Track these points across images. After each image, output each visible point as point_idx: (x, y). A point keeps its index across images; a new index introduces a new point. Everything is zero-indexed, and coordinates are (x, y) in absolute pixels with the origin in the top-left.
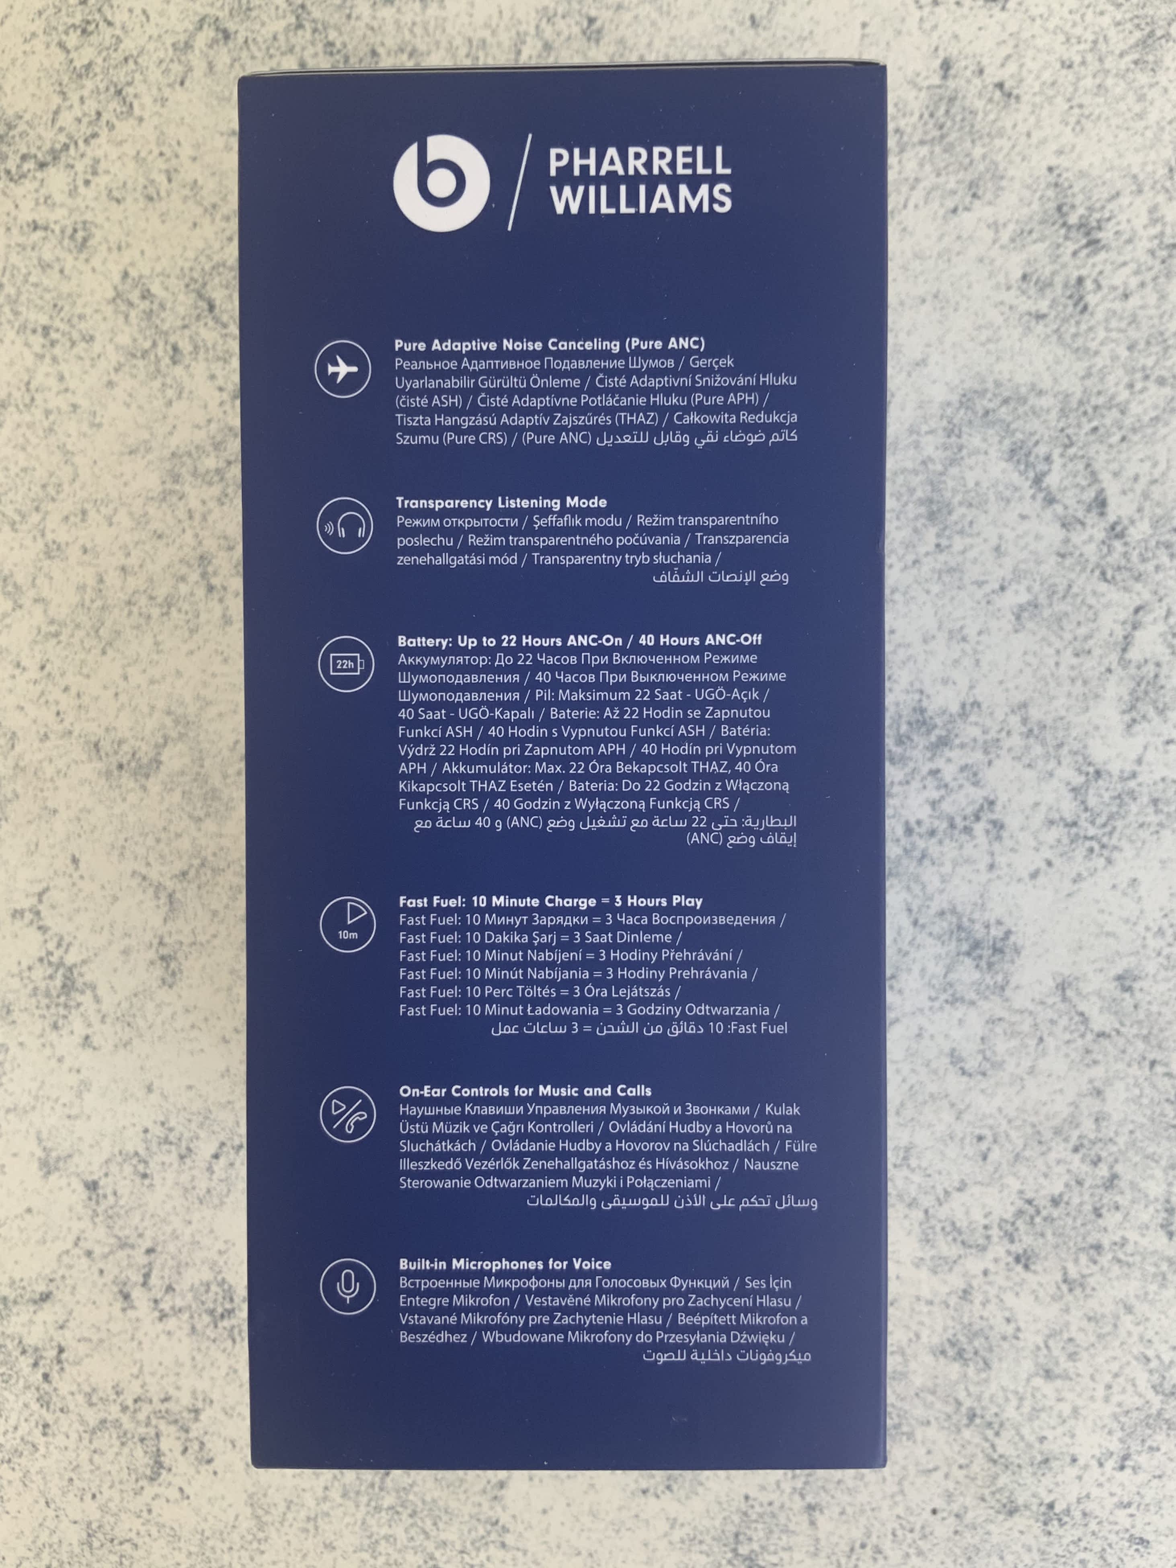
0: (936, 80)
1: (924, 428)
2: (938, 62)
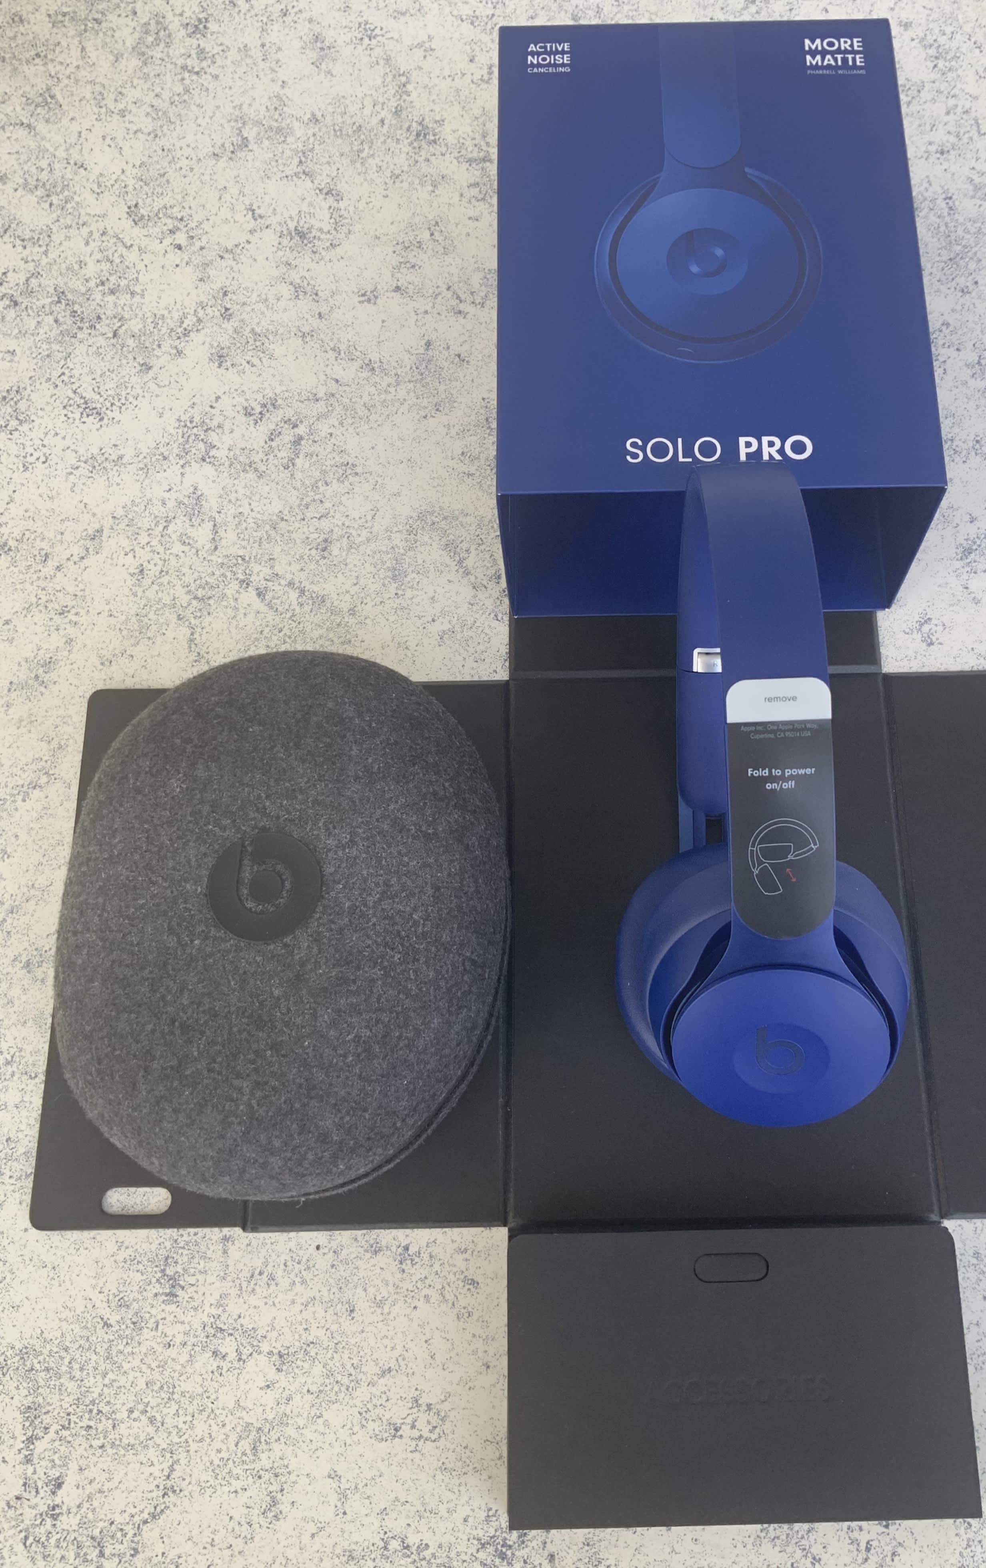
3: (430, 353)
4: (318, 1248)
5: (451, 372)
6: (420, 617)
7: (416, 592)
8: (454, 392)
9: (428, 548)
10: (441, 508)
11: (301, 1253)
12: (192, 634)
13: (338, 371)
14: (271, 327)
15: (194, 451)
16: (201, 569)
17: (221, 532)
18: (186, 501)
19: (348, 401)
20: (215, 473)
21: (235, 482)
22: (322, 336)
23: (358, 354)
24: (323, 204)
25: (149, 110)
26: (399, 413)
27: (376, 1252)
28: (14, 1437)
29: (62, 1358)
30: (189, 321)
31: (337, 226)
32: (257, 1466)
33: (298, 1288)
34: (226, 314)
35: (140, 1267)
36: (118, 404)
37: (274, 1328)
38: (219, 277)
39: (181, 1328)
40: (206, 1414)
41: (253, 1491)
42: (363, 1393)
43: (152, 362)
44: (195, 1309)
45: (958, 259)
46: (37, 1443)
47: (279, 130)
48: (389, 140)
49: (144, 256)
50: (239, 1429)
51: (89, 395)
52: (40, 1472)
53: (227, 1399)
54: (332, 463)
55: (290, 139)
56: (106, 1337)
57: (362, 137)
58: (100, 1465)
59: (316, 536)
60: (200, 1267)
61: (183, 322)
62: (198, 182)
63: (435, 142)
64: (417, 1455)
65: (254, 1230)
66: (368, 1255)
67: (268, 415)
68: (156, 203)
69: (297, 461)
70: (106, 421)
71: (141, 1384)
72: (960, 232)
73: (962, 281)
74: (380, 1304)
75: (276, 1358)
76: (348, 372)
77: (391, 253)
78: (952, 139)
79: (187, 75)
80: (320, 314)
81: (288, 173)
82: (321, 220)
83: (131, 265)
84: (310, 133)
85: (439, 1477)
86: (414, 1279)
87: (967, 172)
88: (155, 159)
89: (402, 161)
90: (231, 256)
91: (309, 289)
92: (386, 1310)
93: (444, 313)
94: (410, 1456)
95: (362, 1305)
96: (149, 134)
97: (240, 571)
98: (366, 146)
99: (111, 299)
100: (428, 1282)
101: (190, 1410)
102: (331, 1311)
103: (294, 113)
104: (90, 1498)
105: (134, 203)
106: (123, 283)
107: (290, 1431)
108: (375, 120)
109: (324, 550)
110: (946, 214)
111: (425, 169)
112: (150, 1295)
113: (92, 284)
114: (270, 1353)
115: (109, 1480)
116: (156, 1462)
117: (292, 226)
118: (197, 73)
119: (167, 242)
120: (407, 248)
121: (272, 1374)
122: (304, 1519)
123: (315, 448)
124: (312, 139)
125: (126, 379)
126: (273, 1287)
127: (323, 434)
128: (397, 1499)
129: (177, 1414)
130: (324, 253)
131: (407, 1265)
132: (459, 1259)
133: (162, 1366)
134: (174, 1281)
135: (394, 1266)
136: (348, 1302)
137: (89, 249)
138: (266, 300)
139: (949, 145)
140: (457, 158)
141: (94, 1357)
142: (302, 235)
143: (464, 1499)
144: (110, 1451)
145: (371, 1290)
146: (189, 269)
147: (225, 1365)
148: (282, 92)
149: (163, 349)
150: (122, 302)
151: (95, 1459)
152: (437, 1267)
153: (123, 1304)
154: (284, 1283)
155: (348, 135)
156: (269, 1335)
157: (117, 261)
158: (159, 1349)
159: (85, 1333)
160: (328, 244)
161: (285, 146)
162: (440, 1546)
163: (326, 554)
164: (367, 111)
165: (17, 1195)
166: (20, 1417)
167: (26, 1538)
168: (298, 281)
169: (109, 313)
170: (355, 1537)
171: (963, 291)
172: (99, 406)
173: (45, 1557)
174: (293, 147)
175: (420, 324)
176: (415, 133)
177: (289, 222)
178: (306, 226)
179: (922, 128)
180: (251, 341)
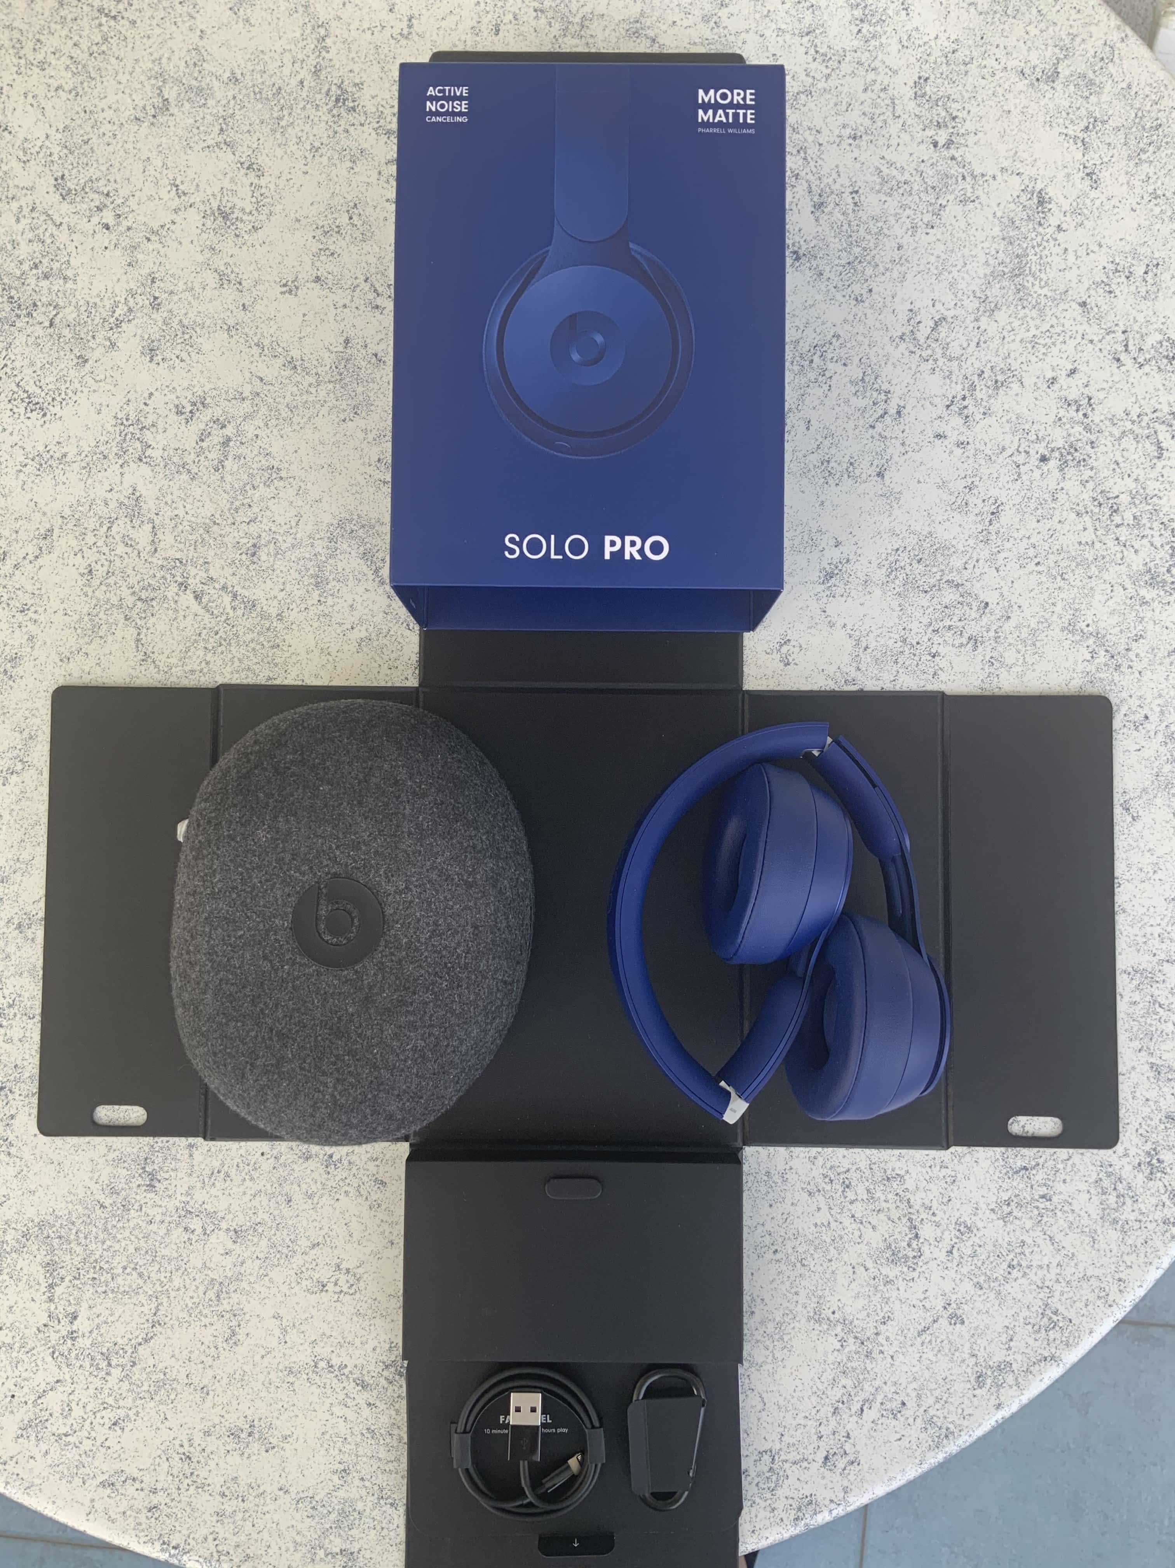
0: (341, 349)
1: (317, 536)
2: (342, 340)
3: (348, 351)
4: (263, 1154)
5: (369, 371)
6: (340, 624)
7: (336, 600)
8: (371, 395)
9: (347, 556)
10: (359, 516)
11: (250, 1158)
12: (139, 634)
13: (262, 370)
14: (198, 319)
15: (131, 451)
16: (143, 571)
17: (160, 535)
18: (126, 501)
19: (272, 401)
20: (151, 474)
21: (171, 483)
22: (247, 330)
23: (280, 350)
24: (246, 180)
25: (68, 62)
26: (320, 415)
27: (307, 1159)
28: (39, 1284)
29: (70, 1229)
30: (120, 311)
31: (259, 206)
32: (221, 1308)
33: (248, 1183)
34: (155, 304)
35: (126, 1165)
36: (59, 399)
37: (230, 1212)
38: (147, 262)
39: (160, 1210)
40: (181, 1272)
41: (218, 1325)
42: (298, 1260)
43: (87, 354)
44: (170, 1197)
45: (856, 263)
46: (56, 1288)
47: (200, 90)
48: (309, 106)
49: (74, 236)
50: (206, 1283)
51: (31, 389)
52: (60, 1308)
53: (196, 1261)
54: (259, 466)
55: (211, 103)
56: (103, 1216)
57: (282, 101)
58: (104, 1305)
59: (246, 541)
60: (172, 1166)
61: (114, 312)
62: (122, 152)
63: (354, 109)
64: (339, 1304)
65: (213, 1139)
66: (301, 1161)
67: (198, 414)
68: (82, 176)
69: (226, 463)
70: (48, 416)
71: (131, 1249)
72: (862, 232)
73: (857, 288)
74: (310, 1197)
75: (232, 1233)
76: (272, 370)
77: (311, 239)
78: (867, 122)
79: (104, 20)
80: (244, 305)
81: (210, 142)
82: (244, 200)
83: (62, 247)
84: (230, 95)
85: (355, 1319)
86: (337, 1179)
87: (877, 162)
88: (79, 122)
89: (321, 130)
90: (157, 238)
91: (232, 276)
92: (315, 1201)
93: (362, 308)
94: (334, 1304)
95: (298, 1197)
96: (70, 92)
97: (178, 573)
98: (285, 112)
99: (45, 283)
100: (347, 1181)
101: (169, 1269)
102: (273, 1200)
103: (214, 70)
104: (98, 1327)
105: (60, 174)
106: (56, 266)
107: (244, 1285)
108: (294, 82)
109: (254, 555)
110: (850, 211)
111: (344, 143)
112: (135, 1186)
113: (26, 267)
114: (228, 1230)
115: (111, 1315)
116: (145, 1302)
117: (215, 205)
118: (114, 18)
119: (95, 220)
120: (326, 233)
121: (230, 1245)
122: (256, 1345)
123: (243, 450)
124: (232, 102)
125: (65, 372)
126: (229, 1182)
127: (250, 435)
128: (324, 1334)
129: (159, 1270)
130: (246, 237)
131: (331, 1169)
132: (371, 1166)
133: (146, 1237)
134: (152, 1176)
135: (322, 1169)
136: (287, 1195)
137: (20, 227)
138: (192, 289)
139: (862, 129)
140: (375, 129)
141: (94, 1230)
142: (225, 216)
143: (374, 1334)
144: (111, 1295)
145: (304, 1186)
146: (118, 252)
147: (194, 1238)
148: (201, 44)
149: (98, 341)
150: (56, 288)
151: (100, 1300)
152: (354, 1171)
153: (114, 1192)
154: (237, 1179)
155: (267, 99)
156: (227, 1217)
157: (49, 241)
158: (143, 1225)
159: (86, 1212)
160: (250, 227)
161: (206, 111)
162: (356, 1366)
163: (255, 559)
164: (286, 71)
165: (26, 1109)
166: (42, 1271)
167: (53, 1353)
168: (223, 268)
169: (44, 299)
170: (293, 1359)
171: (857, 300)
172: (41, 400)
173: (68, 1366)
174: (215, 111)
175: (338, 319)
176: (333, 98)
177: (212, 201)
178: (229, 205)
179: (839, 107)
180: (180, 334)
